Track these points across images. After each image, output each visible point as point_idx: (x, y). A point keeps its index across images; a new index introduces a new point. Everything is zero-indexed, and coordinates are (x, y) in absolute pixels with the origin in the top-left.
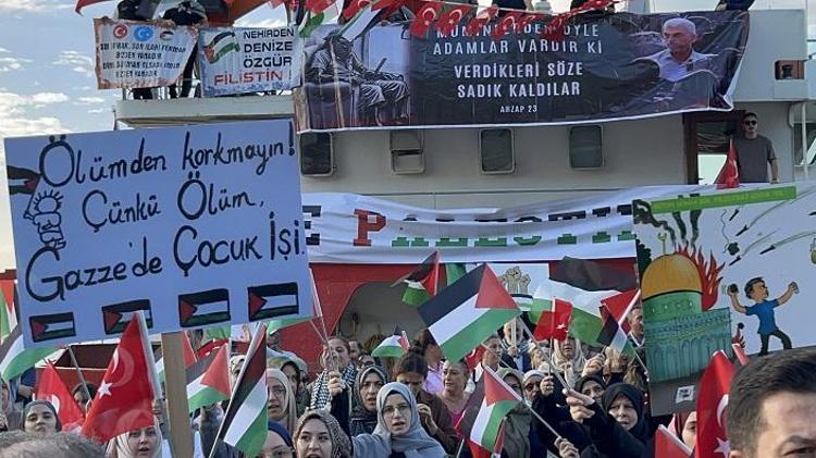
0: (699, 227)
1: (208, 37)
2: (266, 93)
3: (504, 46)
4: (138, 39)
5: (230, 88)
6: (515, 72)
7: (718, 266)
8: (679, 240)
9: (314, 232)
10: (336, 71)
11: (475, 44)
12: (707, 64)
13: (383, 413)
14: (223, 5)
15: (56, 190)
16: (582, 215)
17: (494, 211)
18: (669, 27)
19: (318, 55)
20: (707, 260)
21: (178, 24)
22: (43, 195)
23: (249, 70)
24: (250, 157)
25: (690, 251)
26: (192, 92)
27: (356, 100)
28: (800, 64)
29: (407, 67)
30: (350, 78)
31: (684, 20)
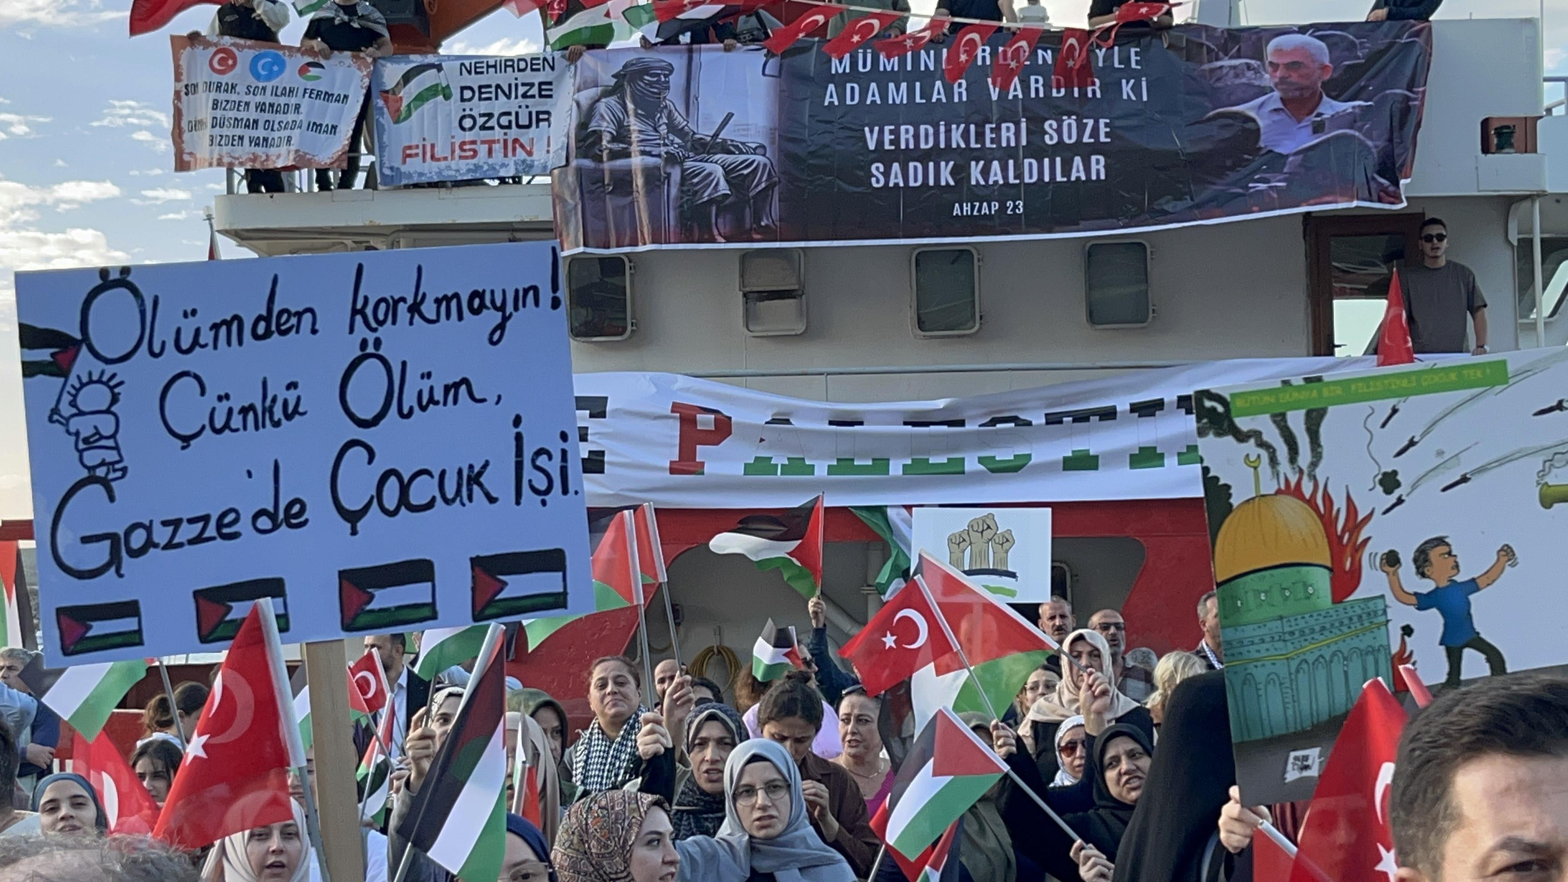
0: (1323, 440)
1: (392, 73)
2: (503, 180)
3: (961, 89)
4: (258, 77)
5: (431, 170)
6: (980, 136)
7: (1360, 517)
8: (1284, 466)
9: (595, 448)
10: (635, 137)
11: (904, 86)
12: (1352, 121)
13: (735, 798)
14: (419, 9)
15: (110, 369)
16: (1109, 414)
17: (941, 404)
18: (1278, 51)
19: (602, 107)
20: (1340, 503)
21: (333, 48)
22: (85, 379)
23: (469, 136)
24: (475, 312)
25: (1307, 488)
26: (360, 179)
27: (674, 191)
28: (1530, 123)
29: (773, 130)
30: (663, 150)
31: (1306, 38)
